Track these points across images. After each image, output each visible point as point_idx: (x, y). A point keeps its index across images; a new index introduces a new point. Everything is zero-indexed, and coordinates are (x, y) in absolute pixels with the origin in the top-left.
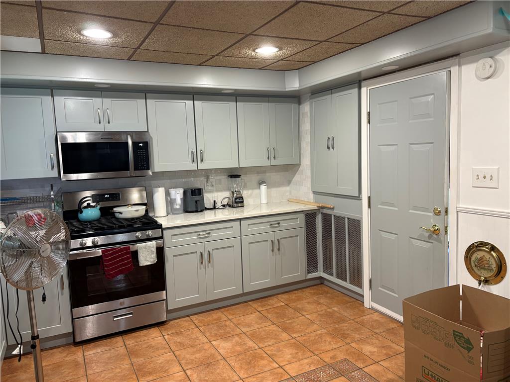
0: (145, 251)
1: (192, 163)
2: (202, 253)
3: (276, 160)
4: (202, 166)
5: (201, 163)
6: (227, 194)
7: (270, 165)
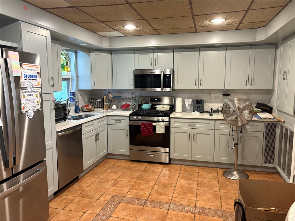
0: (159, 127)
1: (195, 86)
2: (189, 134)
3: (252, 86)
4: (201, 88)
5: (200, 86)
6: (221, 105)
7: (247, 89)
